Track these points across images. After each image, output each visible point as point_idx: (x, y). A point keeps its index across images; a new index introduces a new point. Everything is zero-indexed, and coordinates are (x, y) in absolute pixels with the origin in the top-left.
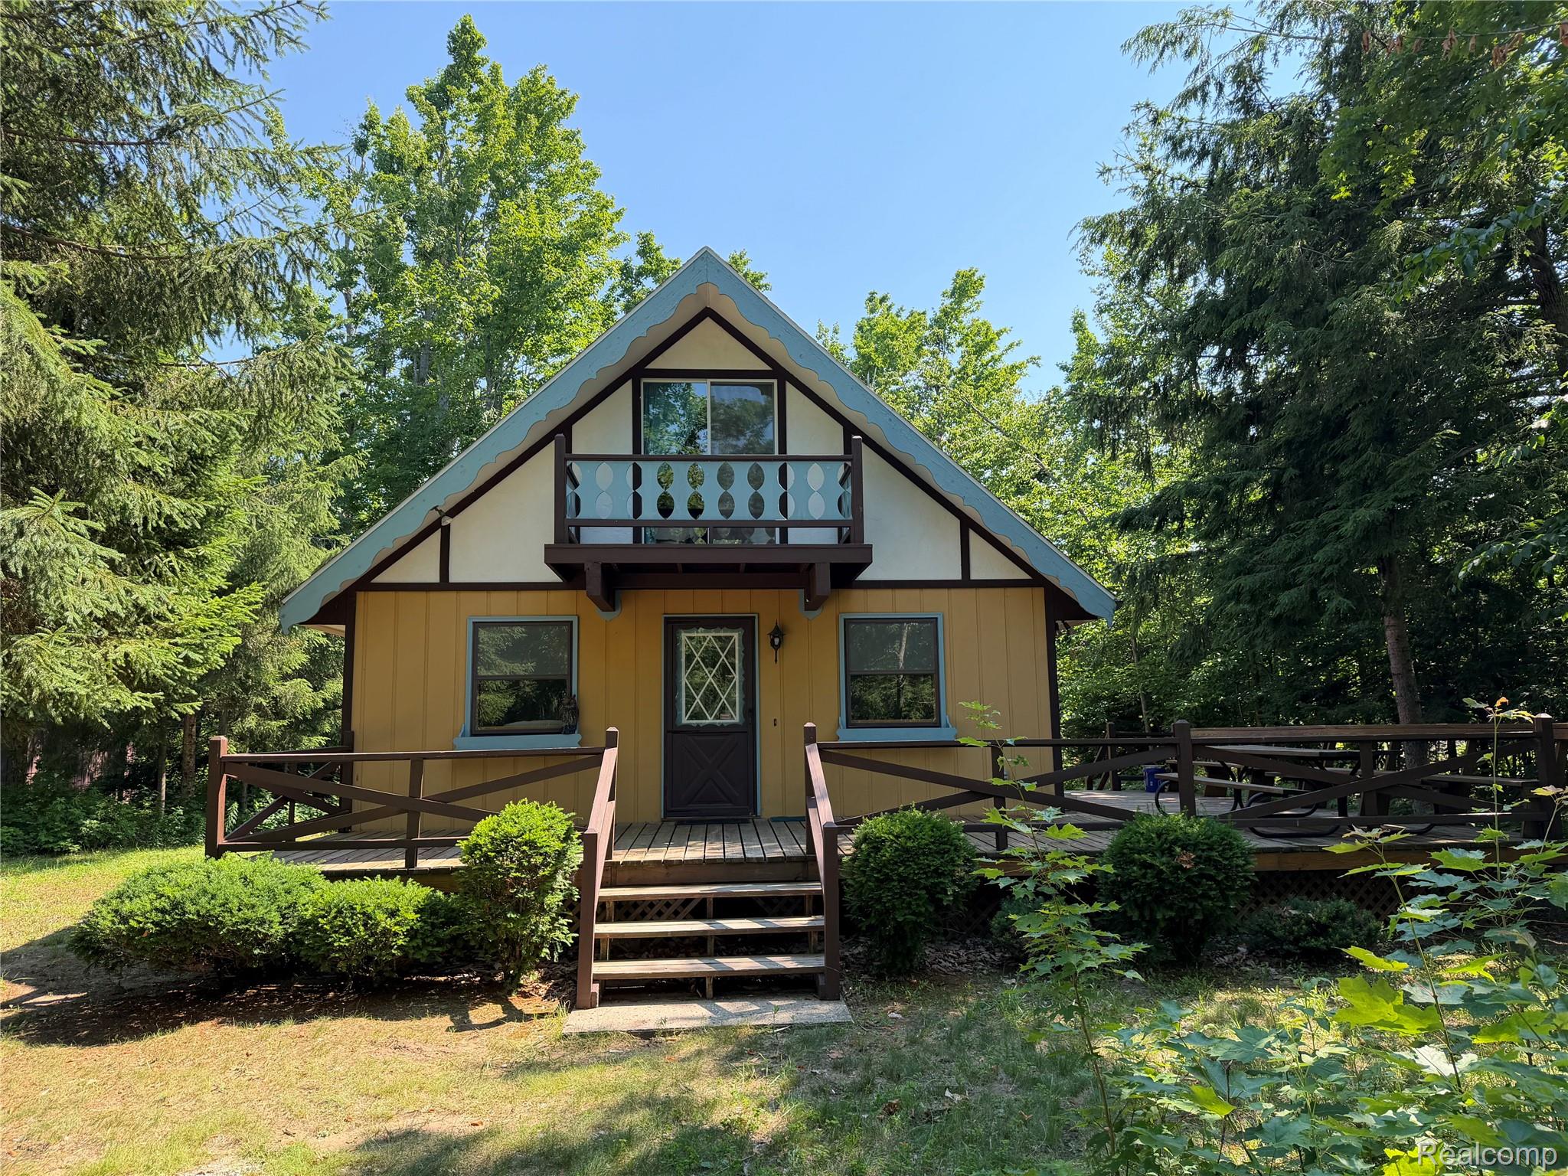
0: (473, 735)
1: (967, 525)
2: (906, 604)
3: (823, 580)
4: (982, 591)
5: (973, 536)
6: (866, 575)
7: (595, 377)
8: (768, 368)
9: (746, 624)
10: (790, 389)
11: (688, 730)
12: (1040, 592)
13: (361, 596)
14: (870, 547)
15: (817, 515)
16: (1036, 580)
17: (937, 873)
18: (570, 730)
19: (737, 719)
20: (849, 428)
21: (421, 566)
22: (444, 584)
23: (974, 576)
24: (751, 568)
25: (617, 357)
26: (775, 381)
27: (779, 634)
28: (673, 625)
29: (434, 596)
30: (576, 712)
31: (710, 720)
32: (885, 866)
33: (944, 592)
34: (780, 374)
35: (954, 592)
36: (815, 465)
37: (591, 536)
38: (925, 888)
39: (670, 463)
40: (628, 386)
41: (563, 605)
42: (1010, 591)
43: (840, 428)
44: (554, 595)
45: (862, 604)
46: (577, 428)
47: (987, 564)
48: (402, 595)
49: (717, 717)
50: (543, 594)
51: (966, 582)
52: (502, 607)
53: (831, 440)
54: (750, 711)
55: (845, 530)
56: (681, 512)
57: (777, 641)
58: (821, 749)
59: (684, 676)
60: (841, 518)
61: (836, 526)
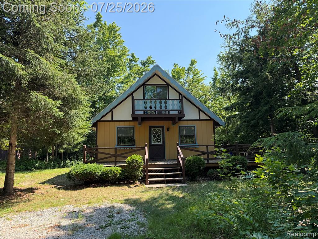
0: (117, 146)
1: (200, 110)
2: (190, 124)
3: (177, 119)
4: (202, 121)
5: (201, 112)
6: (183, 119)
7: (138, 85)
8: (166, 84)
9: (163, 127)
10: (170, 87)
11: (153, 145)
12: (212, 121)
13: (98, 123)
14: (185, 114)
15: (176, 109)
16: (211, 119)
18: (134, 145)
19: (161, 143)
20: (180, 94)
21: (108, 118)
22: (112, 121)
23: (201, 119)
24: (165, 118)
25: (142, 82)
26: (167, 86)
27: (168, 129)
28: (151, 127)
29: (110, 122)
30: (135, 142)
31: (157, 143)
32: (191, 164)
33: (196, 121)
34: (168, 84)
35: (198, 121)
36: (175, 100)
37: (137, 113)
39: (152, 100)
40: (142, 87)
41: (132, 124)
42: (207, 121)
43: (178, 94)
44: (130, 122)
45: (182, 124)
46: (134, 94)
47: (203, 117)
48: (106, 123)
50: (128, 122)
51: (200, 120)
52: (122, 124)
53: (176, 96)
54: (164, 142)
55: (179, 111)
56: (153, 109)
58: (180, 147)
59: (152, 136)
60: (180, 109)
61: (178, 110)
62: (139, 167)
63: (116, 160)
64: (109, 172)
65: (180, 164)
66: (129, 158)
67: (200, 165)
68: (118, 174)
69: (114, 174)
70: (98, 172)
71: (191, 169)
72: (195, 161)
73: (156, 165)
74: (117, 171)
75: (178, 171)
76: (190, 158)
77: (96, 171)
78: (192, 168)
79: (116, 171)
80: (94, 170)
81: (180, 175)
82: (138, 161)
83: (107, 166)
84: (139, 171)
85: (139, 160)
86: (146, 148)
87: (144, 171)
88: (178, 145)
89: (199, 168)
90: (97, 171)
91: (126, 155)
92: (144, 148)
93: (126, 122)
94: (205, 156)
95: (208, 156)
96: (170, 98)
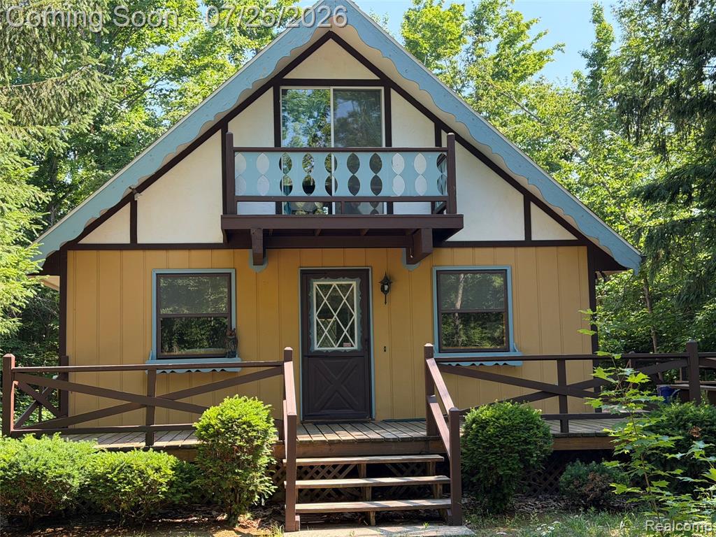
0: (158, 359)
1: (529, 198)
2: (484, 259)
3: (427, 239)
4: (540, 249)
5: (533, 207)
6: (455, 238)
7: (249, 86)
8: (377, 78)
9: (362, 275)
10: (394, 95)
11: (320, 355)
12: (583, 250)
13: (70, 254)
14: (461, 217)
15: (421, 192)
16: (581, 240)
17: (526, 442)
18: (233, 355)
19: (356, 347)
20: (440, 126)
21: (117, 231)
22: (134, 245)
23: (534, 238)
24: (372, 232)
25: (267, 71)
26: (382, 88)
27: (387, 282)
28: (307, 276)
29: (125, 253)
30: (235, 341)
31: (336, 348)
32: (489, 438)
33: (512, 250)
34: (386, 82)
35: (519, 249)
36: (420, 155)
37: (244, 209)
38: (518, 452)
39: (313, 154)
40: (270, 92)
41: (222, 261)
42: (561, 249)
43: (432, 124)
44: (217, 253)
45: (449, 259)
46: (233, 126)
47: (544, 229)
48: (102, 252)
49: (341, 345)
50: (207, 253)
51: (528, 242)
52: (177, 263)
53: (424, 134)
54: (366, 341)
55: (438, 205)
56: (320, 191)
57: (386, 287)
58: (438, 362)
59: (315, 315)
60: (439, 194)
61: (433, 200)
62: (256, 452)
63: (150, 419)
64: (122, 476)
65: (440, 439)
66: (211, 415)
67: (529, 443)
68: (161, 484)
69: (145, 484)
70: (69, 476)
71: (486, 461)
72: (504, 428)
73: (331, 442)
74: (158, 470)
75: (431, 469)
76: (486, 413)
77: (61, 471)
78: (491, 458)
79: (150, 472)
80: (51, 464)
81: (440, 487)
82: (250, 425)
83: (110, 450)
84: (256, 469)
85: (255, 420)
86: (289, 367)
87: (277, 472)
88: (429, 353)
89: (524, 456)
90: (68, 470)
91: (196, 400)
92: (279, 369)
93: (194, 253)
94: (551, 405)
95: (563, 406)
96: (395, 145)
